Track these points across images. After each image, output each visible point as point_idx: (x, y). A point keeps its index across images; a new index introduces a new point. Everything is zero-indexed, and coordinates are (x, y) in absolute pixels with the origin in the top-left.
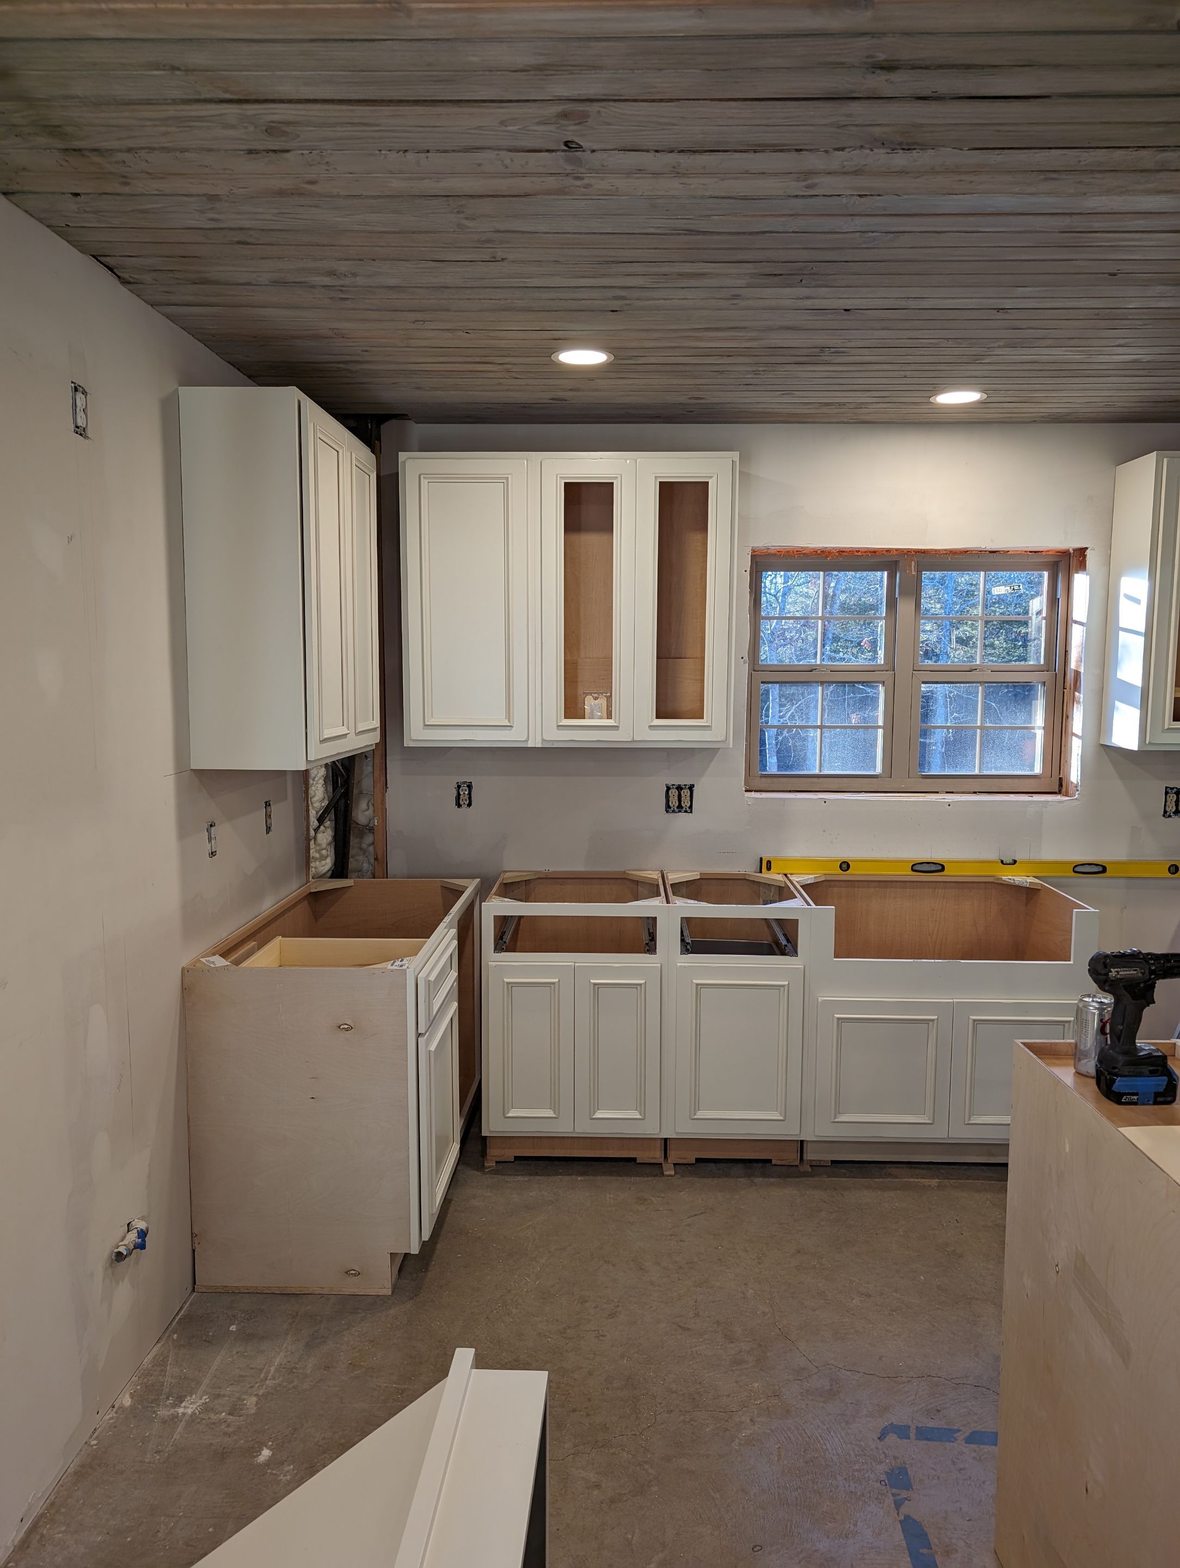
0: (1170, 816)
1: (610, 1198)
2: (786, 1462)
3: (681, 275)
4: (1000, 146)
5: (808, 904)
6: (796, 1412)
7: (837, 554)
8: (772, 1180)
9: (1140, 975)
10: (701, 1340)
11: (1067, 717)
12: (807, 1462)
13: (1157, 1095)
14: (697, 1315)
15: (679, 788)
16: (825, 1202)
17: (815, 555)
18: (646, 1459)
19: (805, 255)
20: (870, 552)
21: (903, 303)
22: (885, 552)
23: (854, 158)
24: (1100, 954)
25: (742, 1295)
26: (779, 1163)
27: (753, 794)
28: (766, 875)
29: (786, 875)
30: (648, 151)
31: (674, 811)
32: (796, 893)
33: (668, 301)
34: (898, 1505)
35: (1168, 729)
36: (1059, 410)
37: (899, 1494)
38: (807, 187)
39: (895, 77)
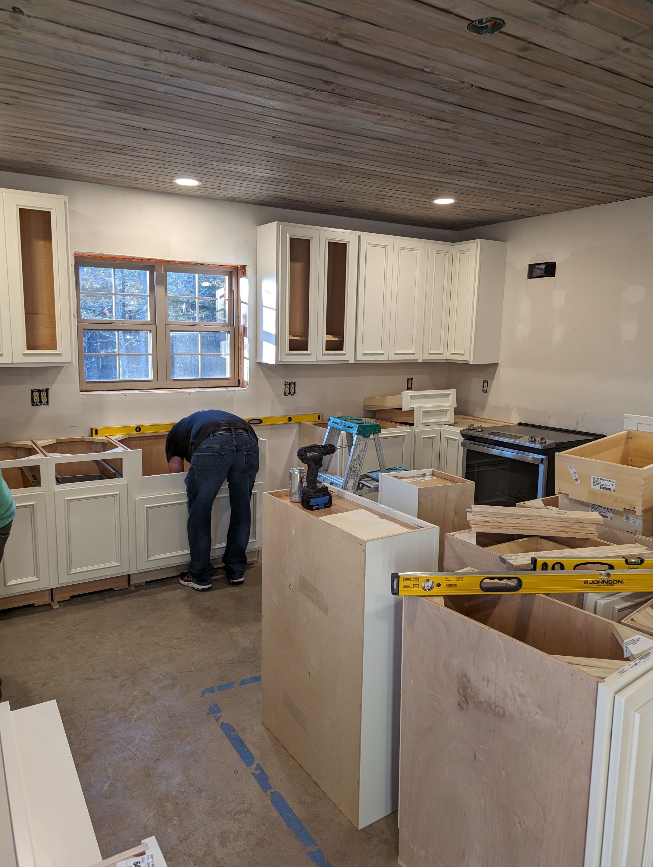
0: (287, 395)
1: (24, 628)
2: (160, 721)
3: (58, 93)
4: (242, 69)
5: (127, 450)
6: (159, 698)
7: (122, 259)
8: (115, 598)
9: (318, 454)
10: (100, 682)
11: (241, 349)
12: (170, 717)
13: (326, 504)
14: (94, 671)
15: (40, 391)
16: (147, 602)
17: (109, 259)
18: (87, 744)
19: (133, 98)
20: (140, 260)
21: (175, 131)
22: (147, 260)
23: (171, 57)
24: (302, 448)
25: (116, 655)
26: (117, 589)
27: (84, 393)
28: (95, 438)
29: (106, 436)
30: (62, 25)
31: (37, 405)
32: (117, 445)
33: (45, 105)
34: (217, 720)
35: (287, 354)
36: (233, 195)
37: (216, 716)
38: (145, 65)
39: (204, 26)
